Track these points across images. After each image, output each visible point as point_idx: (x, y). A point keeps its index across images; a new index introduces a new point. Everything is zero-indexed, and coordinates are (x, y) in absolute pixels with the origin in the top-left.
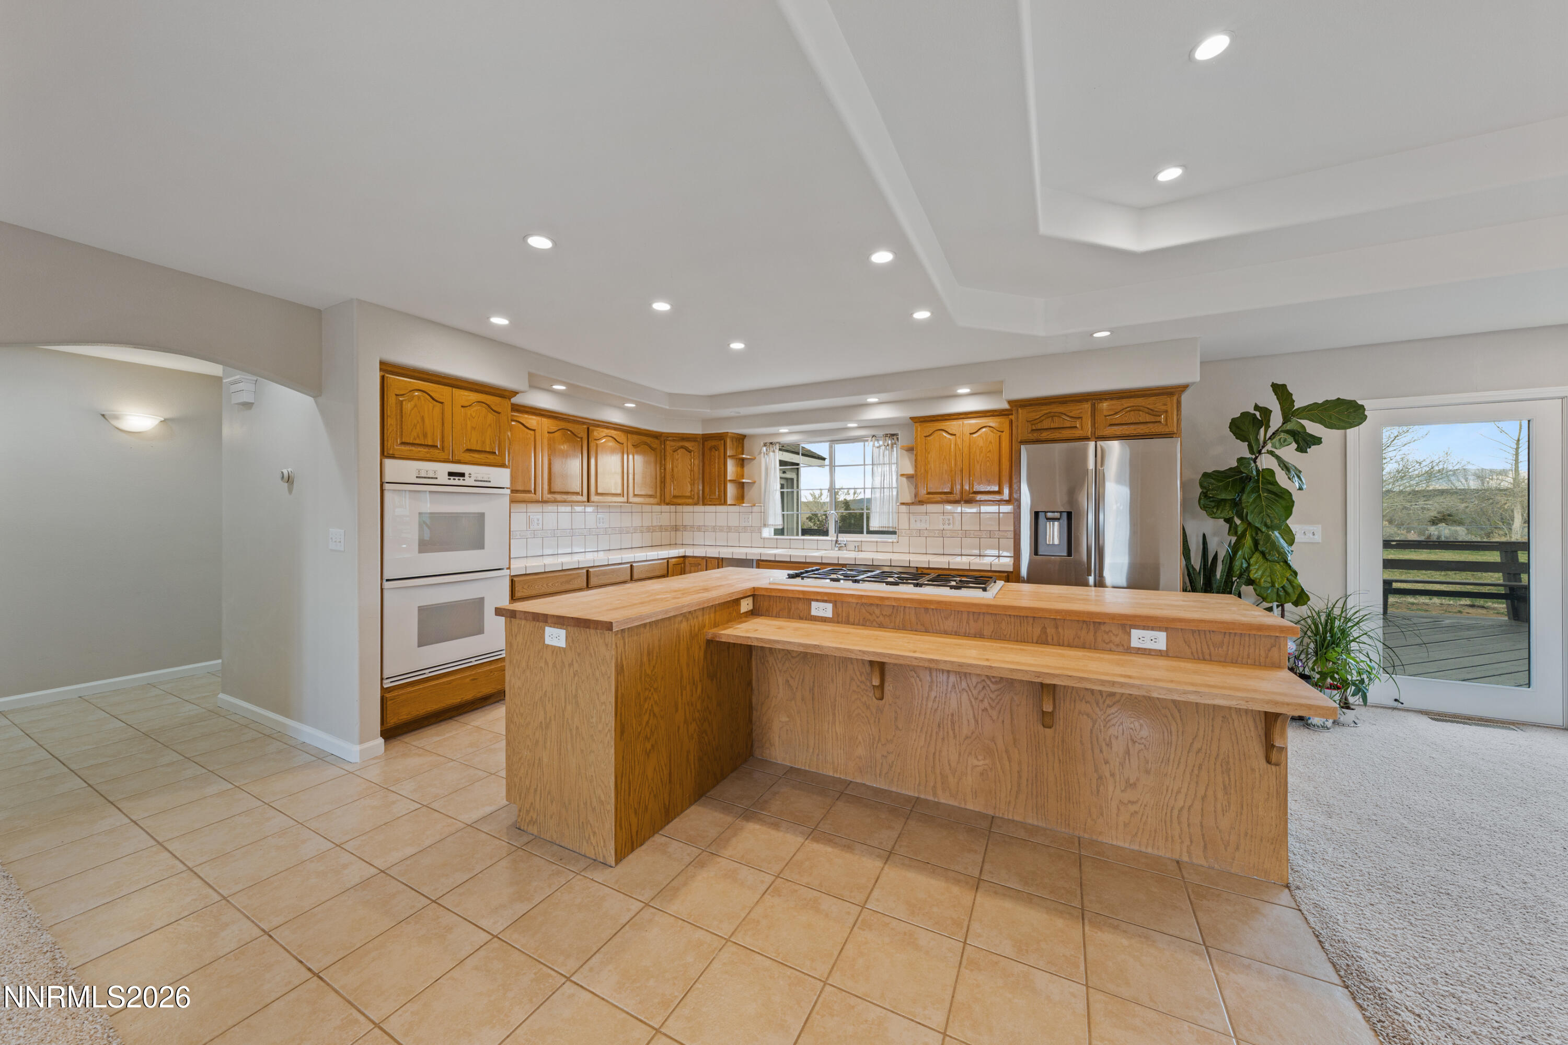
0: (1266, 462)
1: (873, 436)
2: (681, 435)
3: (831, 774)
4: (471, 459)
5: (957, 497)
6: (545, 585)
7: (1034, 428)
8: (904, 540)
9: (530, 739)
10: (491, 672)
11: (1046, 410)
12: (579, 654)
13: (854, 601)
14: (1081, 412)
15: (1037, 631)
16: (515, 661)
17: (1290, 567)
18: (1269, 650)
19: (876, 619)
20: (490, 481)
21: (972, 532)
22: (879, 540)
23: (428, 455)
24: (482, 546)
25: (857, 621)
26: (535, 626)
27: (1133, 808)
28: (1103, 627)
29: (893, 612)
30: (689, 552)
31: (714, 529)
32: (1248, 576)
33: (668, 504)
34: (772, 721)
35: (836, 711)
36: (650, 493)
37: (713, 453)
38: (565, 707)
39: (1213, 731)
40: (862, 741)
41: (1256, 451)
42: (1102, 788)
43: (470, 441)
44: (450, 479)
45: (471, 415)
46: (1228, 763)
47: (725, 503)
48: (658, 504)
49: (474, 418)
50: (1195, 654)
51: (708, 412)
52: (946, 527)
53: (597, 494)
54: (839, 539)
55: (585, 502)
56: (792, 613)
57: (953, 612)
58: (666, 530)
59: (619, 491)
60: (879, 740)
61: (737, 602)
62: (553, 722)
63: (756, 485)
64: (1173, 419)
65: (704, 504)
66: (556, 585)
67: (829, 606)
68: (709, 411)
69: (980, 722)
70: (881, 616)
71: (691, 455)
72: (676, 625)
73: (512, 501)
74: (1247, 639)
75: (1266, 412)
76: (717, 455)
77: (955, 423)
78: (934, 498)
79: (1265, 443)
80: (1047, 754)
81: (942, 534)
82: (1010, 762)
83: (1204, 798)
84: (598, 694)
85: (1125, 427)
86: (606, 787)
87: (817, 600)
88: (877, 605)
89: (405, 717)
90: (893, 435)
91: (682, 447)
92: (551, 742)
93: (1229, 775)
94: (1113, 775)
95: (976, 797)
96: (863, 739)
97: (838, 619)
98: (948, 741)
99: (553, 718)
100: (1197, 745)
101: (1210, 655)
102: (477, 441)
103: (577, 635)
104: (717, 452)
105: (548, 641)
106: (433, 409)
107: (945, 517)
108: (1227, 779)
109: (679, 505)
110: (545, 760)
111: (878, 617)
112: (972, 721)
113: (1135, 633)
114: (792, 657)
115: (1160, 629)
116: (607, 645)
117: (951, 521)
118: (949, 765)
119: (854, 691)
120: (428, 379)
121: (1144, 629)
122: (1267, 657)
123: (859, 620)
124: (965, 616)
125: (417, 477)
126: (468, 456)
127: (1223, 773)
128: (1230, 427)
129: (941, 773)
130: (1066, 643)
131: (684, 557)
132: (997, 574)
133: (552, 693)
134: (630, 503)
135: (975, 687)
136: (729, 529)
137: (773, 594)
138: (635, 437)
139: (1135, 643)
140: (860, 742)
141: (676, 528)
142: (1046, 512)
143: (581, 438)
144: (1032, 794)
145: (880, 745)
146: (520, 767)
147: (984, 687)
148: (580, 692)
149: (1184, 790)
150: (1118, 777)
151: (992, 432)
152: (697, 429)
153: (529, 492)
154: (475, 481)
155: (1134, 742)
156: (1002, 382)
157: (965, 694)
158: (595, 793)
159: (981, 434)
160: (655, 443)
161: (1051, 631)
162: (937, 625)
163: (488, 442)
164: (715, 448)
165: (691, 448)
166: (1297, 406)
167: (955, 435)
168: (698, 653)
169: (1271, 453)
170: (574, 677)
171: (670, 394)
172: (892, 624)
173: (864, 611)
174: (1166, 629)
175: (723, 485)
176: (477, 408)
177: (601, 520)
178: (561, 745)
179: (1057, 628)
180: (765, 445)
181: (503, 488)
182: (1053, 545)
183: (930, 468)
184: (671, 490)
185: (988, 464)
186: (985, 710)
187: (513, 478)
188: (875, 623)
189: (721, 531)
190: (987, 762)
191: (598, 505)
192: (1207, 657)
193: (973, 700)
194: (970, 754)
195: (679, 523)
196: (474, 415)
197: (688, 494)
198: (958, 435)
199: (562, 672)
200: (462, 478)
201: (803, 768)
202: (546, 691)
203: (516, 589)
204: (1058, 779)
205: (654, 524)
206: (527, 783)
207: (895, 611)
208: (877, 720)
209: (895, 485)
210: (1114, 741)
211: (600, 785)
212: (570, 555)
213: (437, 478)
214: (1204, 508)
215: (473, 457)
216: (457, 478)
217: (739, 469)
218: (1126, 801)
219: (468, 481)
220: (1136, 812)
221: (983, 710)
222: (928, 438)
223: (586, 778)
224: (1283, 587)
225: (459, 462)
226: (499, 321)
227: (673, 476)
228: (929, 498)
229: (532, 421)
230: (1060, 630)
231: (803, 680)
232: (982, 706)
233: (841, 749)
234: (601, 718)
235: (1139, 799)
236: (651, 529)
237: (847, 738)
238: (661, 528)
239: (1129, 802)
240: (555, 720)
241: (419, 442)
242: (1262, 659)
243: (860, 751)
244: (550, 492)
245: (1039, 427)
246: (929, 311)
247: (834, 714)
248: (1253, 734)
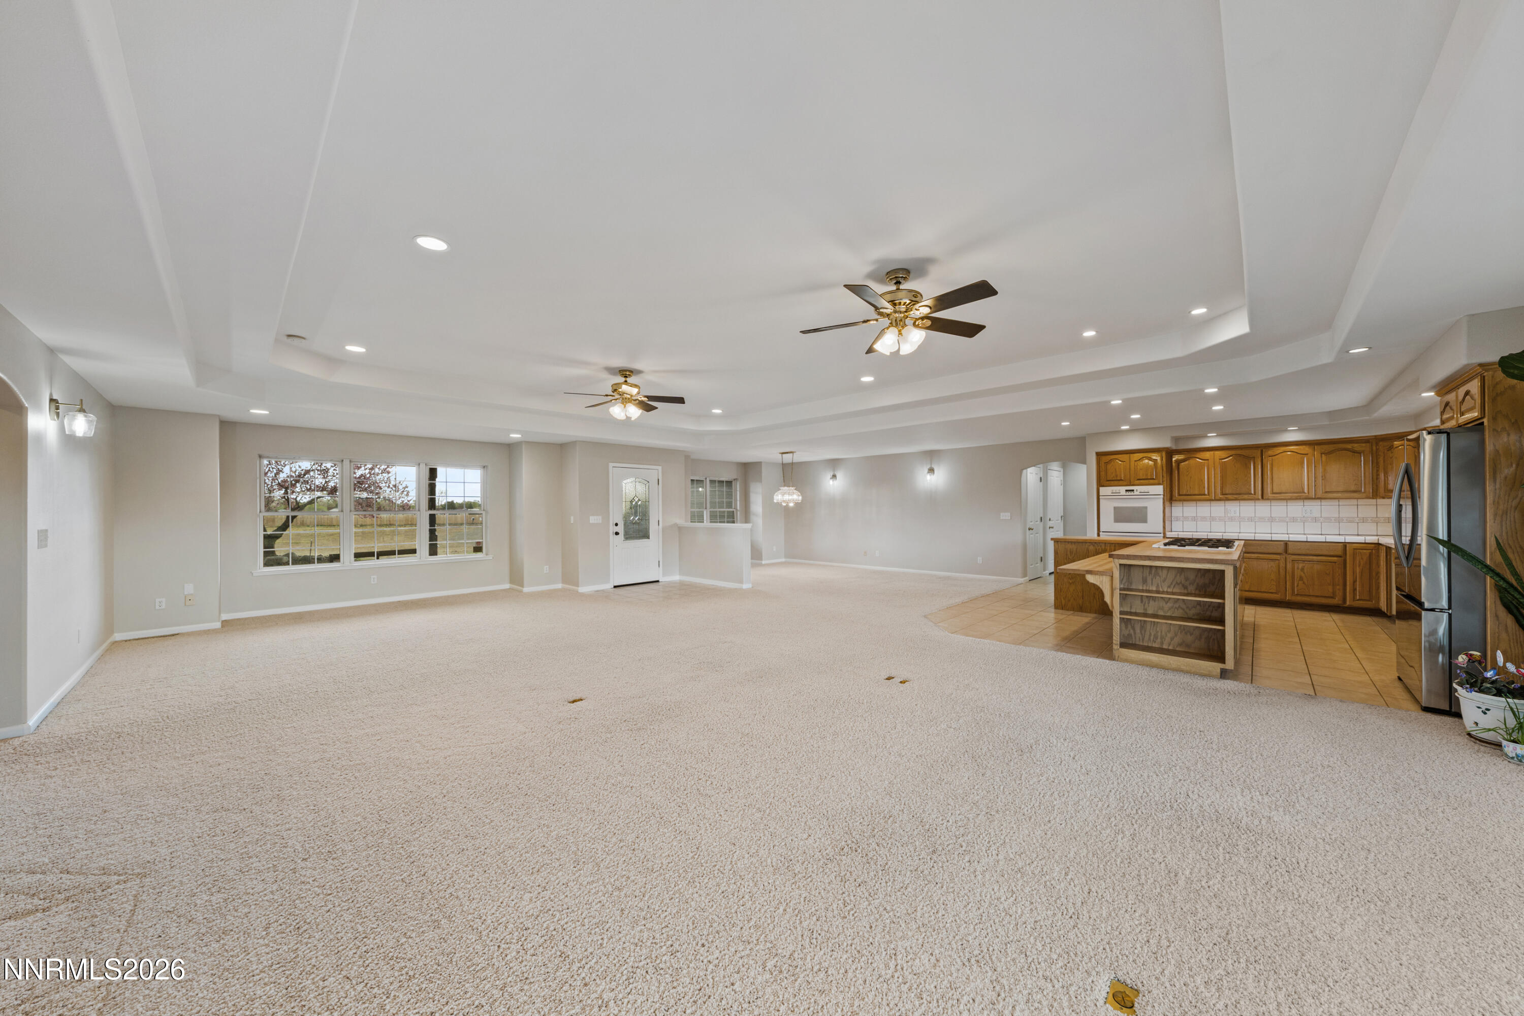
20: (1148, 492)
23: (1119, 484)
43: (1138, 475)
44: (1127, 493)
45: (1140, 463)
64: (1478, 404)
73: (1169, 501)
85: (1466, 416)
102: (1143, 475)
106: (1120, 465)
120: (1119, 453)
125: (1112, 493)
126: (1135, 482)
143: (1255, 458)
153: (1205, 495)
154: (1141, 493)
160: (1362, 448)
163: (1149, 474)
181: (1158, 495)
200: (1132, 492)
213: (1121, 493)
215: (1140, 482)
219: (1136, 493)
225: (1133, 485)
241: (1114, 480)
244: (1224, 494)
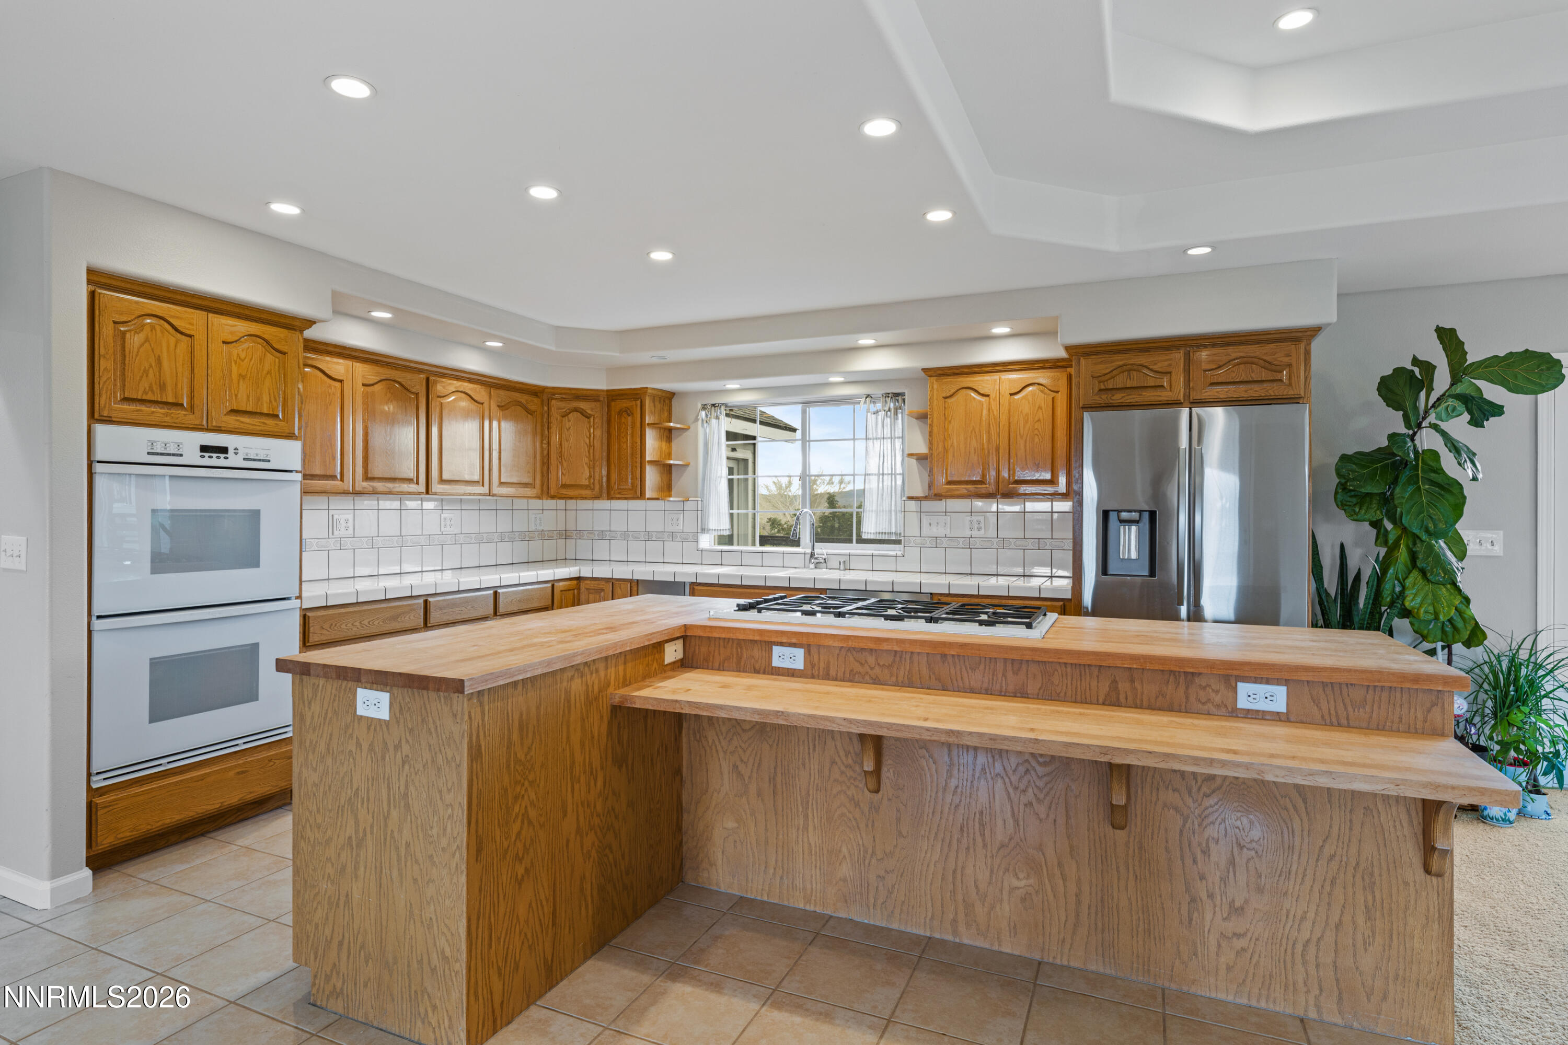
0: (1428, 440)
1: (868, 396)
2: (573, 392)
3: (801, 906)
4: (237, 425)
5: (992, 489)
6: (357, 624)
7: (1103, 387)
8: (913, 553)
9: (333, 864)
10: (270, 761)
11: (1121, 360)
12: (411, 730)
13: (837, 644)
14: (1170, 365)
15: (1105, 687)
16: (308, 744)
17: (1459, 591)
18: (1429, 711)
19: (871, 672)
20: (269, 461)
21: (1013, 541)
22: (876, 552)
23: (167, 419)
24: (256, 564)
25: (840, 675)
26: (341, 687)
27: (1239, 944)
28: (1197, 680)
29: (894, 661)
30: (586, 571)
31: (625, 536)
32: (1403, 604)
33: (553, 497)
34: (713, 828)
35: (810, 812)
36: (526, 480)
37: (623, 420)
38: (389, 811)
39: (1351, 829)
40: (847, 856)
41: (1414, 424)
42: (1196, 915)
43: (236, 396)
44: (203, 457)
45: (238, 355)
46: (1372, 874)
47: (641, 496)
48: (539, 498)
49: (243, 361)
50: (1327, 717)
51: (615, 355)
52: (975, 533)
53: (442, 481)
54: (816, 551)
55: (420, 493)
56: (742, 664)
57: (983, 660)
58: (551, 538)
59: (476, 477)
60: (873, 853)
61: (658, 647)
62: (369, 835)
63: (690, 468)
64: (1299, 377)
65: (610, 498)
66: (376, 623)
67: (800, 653)
68: (618, 354)
69: (1021, 823)
70: (877, 667)
71: (589, 422)
72: (565, 684)
73: (305, 492)
74: (1398, 695)
75: (1428, 368)
76: (629, 423)
77: (988, 378)
78: (957, 490)
79: (1426, 412)
80: (1118, 868)
81: (969, 544)
82: (1064, 880)
83: (1338, 926)
84: (440, 792)
85: (1231, 387)
86: (452, 934)
87: (781, 644)
88: (871, 650)
89: (128, 834)
90: (897, 395)
91: (576, 410)
92: (366, 868)
93: (1373, 892)
94: (1211, 896)
95: (1016, 934)
96: (849, 852)
97: (810, 673)
98: (975, 850)
99: (368, 830)
100: (1328, 850)
101: (1348, 719)
102: (248, 397)
103: (407, 699)
104: (630, 418)
105: (361, 711)
106: (176, 346)
107: (973, 518)
108: (1370, 898)
109: (571, 498)
110: (356, 896)
111: (872, 669)
112: (1010, 822)
113: (1244, 688)
114: (744, 731)
115: (1278, 682)
116: (455, 716)
117: (982, 525)
118: (977, 887)
119: (836, 781)
120: (169, 298)
121: (1255, 682)
122: (1425, 721)
123: (844, 673)
124: (1000, 666)
125: (148, 453)
126: (232, 421)
127: (1364, 888)
128: (1379, 390)
129: (964, 901)
130: (1145, 704)
131: (579, 579)
132: (1049, 603)
133: (368, 791)
134: (494, 495)
135: (1014, 771)
136: (649, 536)
137: (715, 635)
138: (502, 392)
139: (1243, 703)
140: (844, 857)
141: (566, 535)
142: (1119, 511)
143: (417, 394)
144: (1096, 929)
145: (874, 861)
146: (317, 908)
147: (1028, 770)
148: (412, 788)
149: (1311, 915)
150: (1219, 898)
151: (1042, 391)
152: (599, 383)
153: (333, 477)
154: (244, 459)
155: (1241, 847)
156: (1056, 319)
157: (1000, 781)
158: (435, 945)
159: (1027, 395)
160: (534, 404)
161: (1124, 686)
162: (959, 678)
163: (266, 398)
164: (628, 412)
165: (589, 412)
166: (1470, 359)
167: (988, 396)
168: (599, 725)
169: (1435, 427)
170: (403, 766)
171: (557, 328)
172: (894, 679)
173: (852, 659)
174: (1286, 682)
175: (639, 469)
176: (247, 344)
177: (448, 523)
178: (381, 872)
179: (1132, 681)
180: (704, 407)
181: (291, 471)
182: (1129, 559)
183: (952, 445)
184: (558, 475)
185: (1036, 440)
186: (1030, 804)
187: (306, 457)
188: (867, 678)
189: (636, 539)
190: (1031, 881)
191: (443, 499)
192: (1344, 722)
193: (1011, 790)
194: (1007, 870)
195: (571, 527)
196: (243, 356)
197: (587, 483)
198: (992, 396)
199: (383, 758)
200: (222, 456)
201: (759, 898)
202: (358, 789)
203: (311, 630)
204: (1134, 904)
205: (532, 528)
206: (328, 932)
207: (898, 659)
208: (870, 823)
209: (899, 470)
210: (1212, 845)
211: (443, 933)
212: (398, 577)
213: (181, 455)
214: (1342, 505)
215: (242, 422)
216: (215, 455)
217: (664, 444)
218: (1230, 935)
219: (233, 460)
220: (1243, 950)
221: (1025, 805)
222: (949, 401)
223: (422, 922)
224: (1450, 620)
225: (218, 430)
226: (285, 209)
227: (561, 455)
228: (949, 490)
229: (338, 366)
230: (1137, 684)
231: (759, 765)
232: (1024, 799)
233: (816, 867)
234: (445, 830)
235: (1248, 930)
236: (526, 536)
237: (825, 852)
238: (543, 535)
239: (1234, 934)
240: (372, 833)
241: (153, 398)
242: (1419, 725)
243: (845, 870)
244: (367, 478)
245: (1110, 386)
246: (950, 210)
247: (806, 816)
248: (1406, 831)
